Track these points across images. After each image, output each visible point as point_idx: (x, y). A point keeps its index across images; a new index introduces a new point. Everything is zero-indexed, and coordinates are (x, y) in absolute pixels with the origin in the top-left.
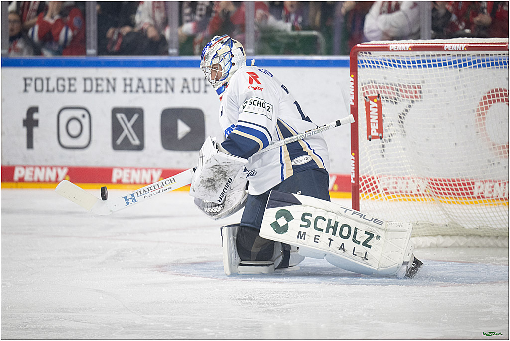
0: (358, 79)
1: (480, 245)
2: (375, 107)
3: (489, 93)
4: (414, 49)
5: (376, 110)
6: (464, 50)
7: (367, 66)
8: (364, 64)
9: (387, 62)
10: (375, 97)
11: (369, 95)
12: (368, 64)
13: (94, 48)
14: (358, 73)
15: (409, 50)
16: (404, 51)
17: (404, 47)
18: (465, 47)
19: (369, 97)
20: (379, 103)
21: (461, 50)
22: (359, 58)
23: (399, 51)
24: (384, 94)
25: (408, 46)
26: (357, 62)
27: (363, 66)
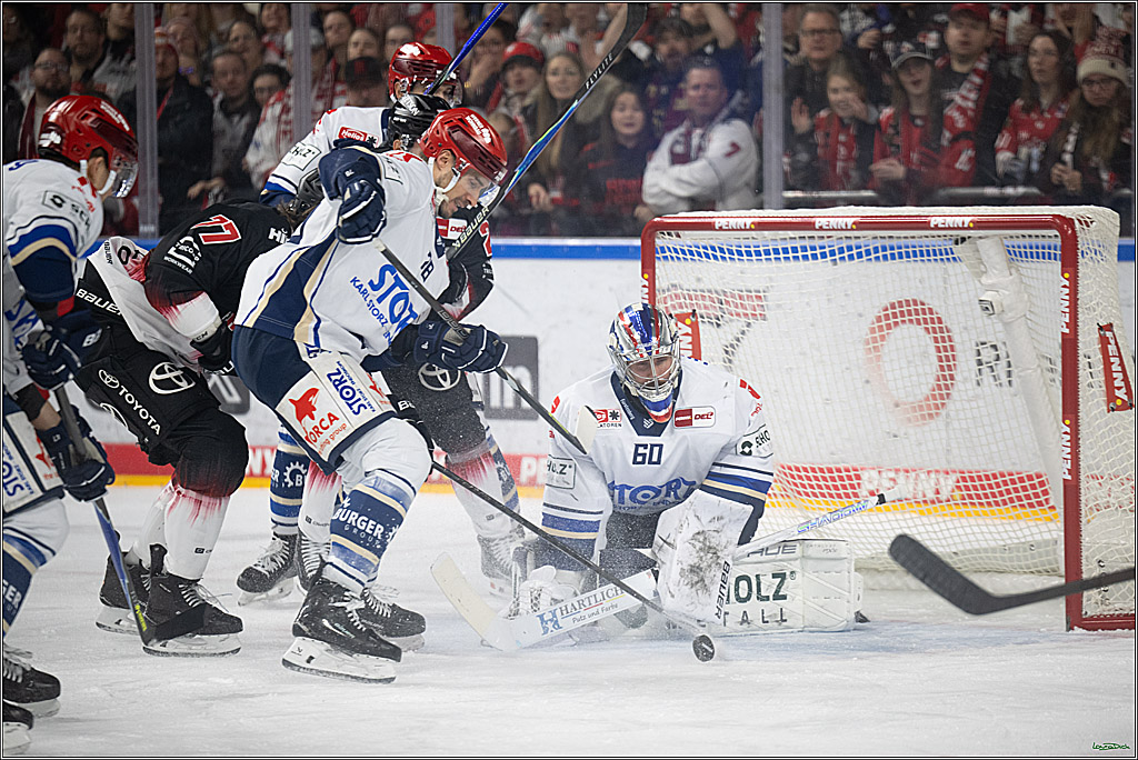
0: (657, 281)
1: (877, 587)
2: (687, 334)
3: (887, 309)
4: (761, 226)
5: (690, 339)
6: (852, 229)
7: (672, 258)
8: (668, 254)
9: (702, 250)
10: (687, 315)
11: (677, 312)
12: (674, 255)
13: (153, 223)
14: (657, 271)
15: (751, 229)
16: (741, 230)
17: (741, 222)
18: (854, 223)
19: (676, 315)
20: (695, 326)
21: (847, 230)
22: (659, 242)
23: (733, 230)
24: (703, 311)
25: (749, 221)
26: (654, 250)
27: (665, 258)
